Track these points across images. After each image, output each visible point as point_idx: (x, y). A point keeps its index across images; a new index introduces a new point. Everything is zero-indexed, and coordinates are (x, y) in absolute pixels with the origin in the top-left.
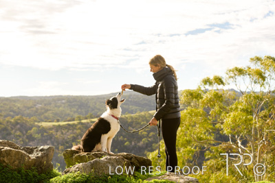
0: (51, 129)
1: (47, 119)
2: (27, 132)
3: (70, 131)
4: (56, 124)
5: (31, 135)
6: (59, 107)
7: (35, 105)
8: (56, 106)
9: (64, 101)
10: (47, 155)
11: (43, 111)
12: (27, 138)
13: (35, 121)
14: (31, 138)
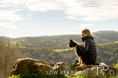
0: (61, 53)
1: (58, 48)
2: (48, 55)
3: (71, 54)
4: (64, 50)
5: (50, 57)
6: (65, 41)
7: (52, 41)
8: (63, 41)
9: (67, 38)
10: (62, 67)
11: (56, 43)
12: (48, 58)
13: (52, 49)
14: (50, 58)
